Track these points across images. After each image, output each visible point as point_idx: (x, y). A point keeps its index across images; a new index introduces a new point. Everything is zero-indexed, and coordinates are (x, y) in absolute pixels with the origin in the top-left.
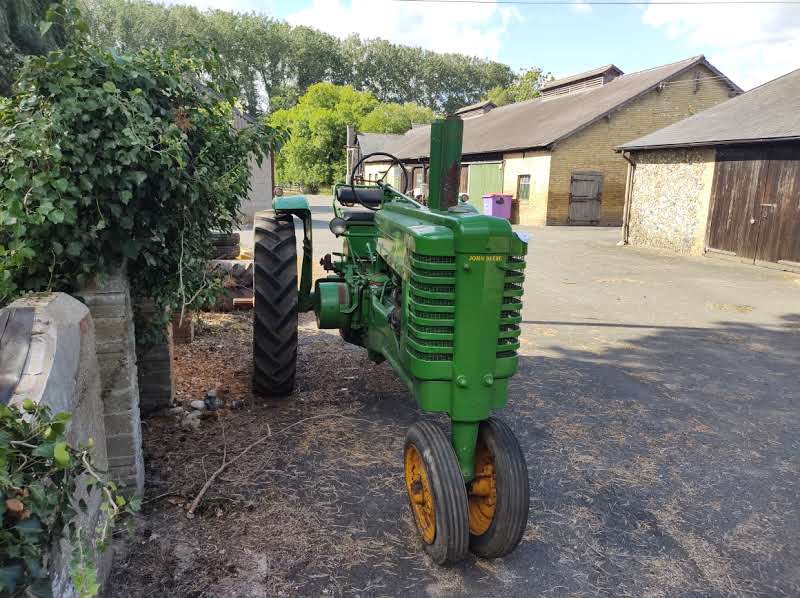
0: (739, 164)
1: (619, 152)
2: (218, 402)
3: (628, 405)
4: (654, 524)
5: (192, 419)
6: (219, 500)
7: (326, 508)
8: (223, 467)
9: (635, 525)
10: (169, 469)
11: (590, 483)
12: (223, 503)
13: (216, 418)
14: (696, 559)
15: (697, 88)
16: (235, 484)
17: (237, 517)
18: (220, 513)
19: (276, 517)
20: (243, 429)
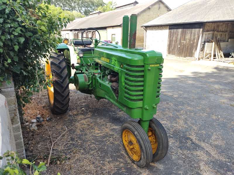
0: (175, 30)
1: (142, 27)
2: (41, 119)
3: (168, 103)
4: (191, 140)
5: (34, 127)
6: (57, 158)
7: (95, 153)
8: (53, 144)
9: (187, 142)
10: (32, 148)
11: (169, 130)
12: (58, 158)
13: (43, 126)
14: (207, 150)
15: (159, 8)
16: (59, 150)
17: (65, 163)
18: (58, 162)
19: (79, 160)
20: (54, 128)
